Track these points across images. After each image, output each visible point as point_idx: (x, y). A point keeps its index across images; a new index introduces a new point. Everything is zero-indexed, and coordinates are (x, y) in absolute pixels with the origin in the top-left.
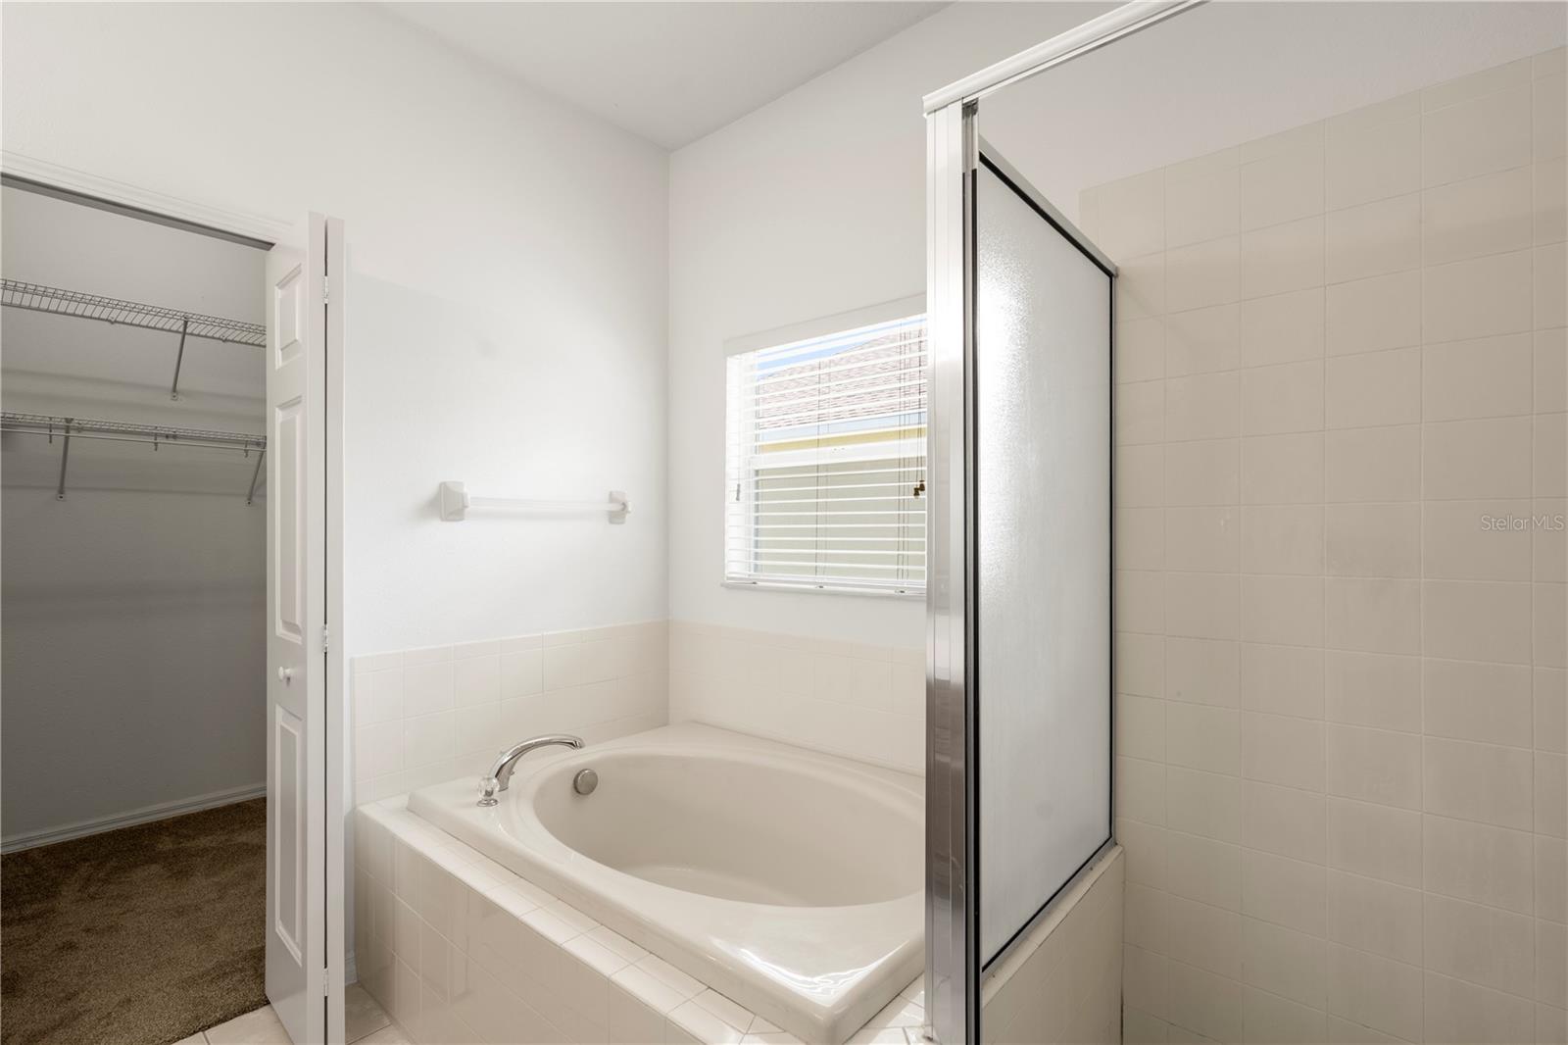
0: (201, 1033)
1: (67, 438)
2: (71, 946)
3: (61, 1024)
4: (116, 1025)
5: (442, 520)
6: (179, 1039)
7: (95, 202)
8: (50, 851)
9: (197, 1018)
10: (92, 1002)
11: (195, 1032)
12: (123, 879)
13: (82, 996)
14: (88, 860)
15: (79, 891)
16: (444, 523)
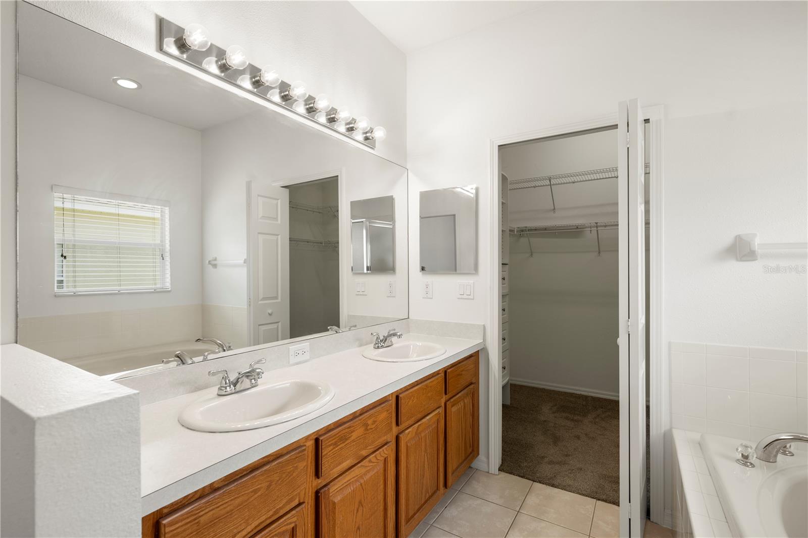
0: (595, 500)
1: (597, 230)
2: (578, 437)
3: (559, 463)
4: (572, 475)
5: (737, 260)
6: (587, 496)
7: (570, 135)
8: (595, 399)
9: (596, 493)
10: (571, 462)
11: (593, 498)
12: (608, 421)
13: (570, 457)
14: (602, 408)
15: (593, 418)
16: (738, 262)
